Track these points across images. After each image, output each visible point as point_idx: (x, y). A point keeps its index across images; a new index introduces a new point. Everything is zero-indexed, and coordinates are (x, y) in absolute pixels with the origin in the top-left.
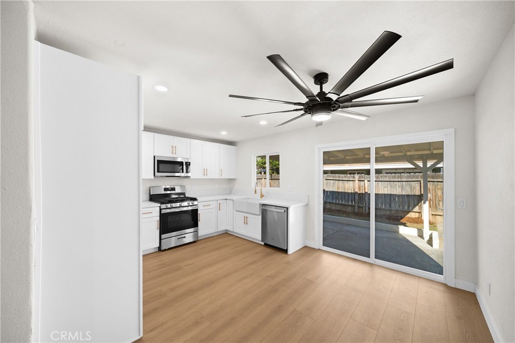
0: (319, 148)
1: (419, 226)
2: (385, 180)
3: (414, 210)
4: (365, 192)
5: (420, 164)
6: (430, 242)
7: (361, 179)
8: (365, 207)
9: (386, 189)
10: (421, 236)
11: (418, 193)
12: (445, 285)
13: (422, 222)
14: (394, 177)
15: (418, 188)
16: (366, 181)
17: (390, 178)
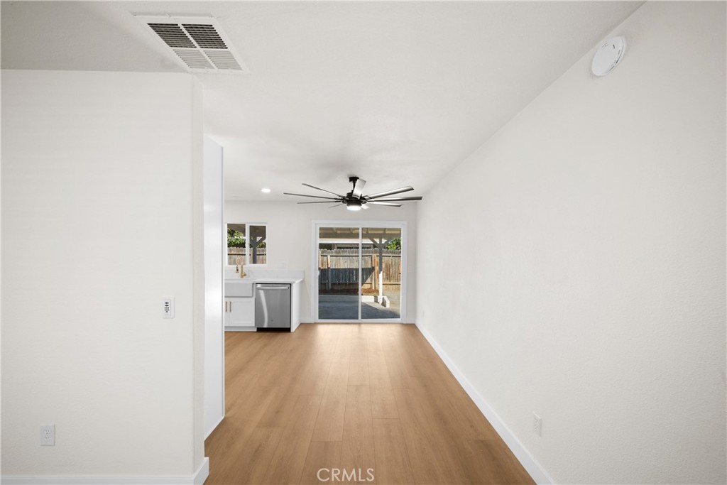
0: (316, 224)
1: (375, 294)
2: (345, 255)
3: (367, 282)
4: (328, 268)
5: (377, 241)
6: (384, 304)
7: (324, 254)
8: (328, 283)
9: (346, 264)
10: (376, 301)
11: (370, 266)
12: (402, 324)
13: (378, 291)
14: (352, 252)
15: (370, 262)
16: (329, 256)
17: (349, 253)
